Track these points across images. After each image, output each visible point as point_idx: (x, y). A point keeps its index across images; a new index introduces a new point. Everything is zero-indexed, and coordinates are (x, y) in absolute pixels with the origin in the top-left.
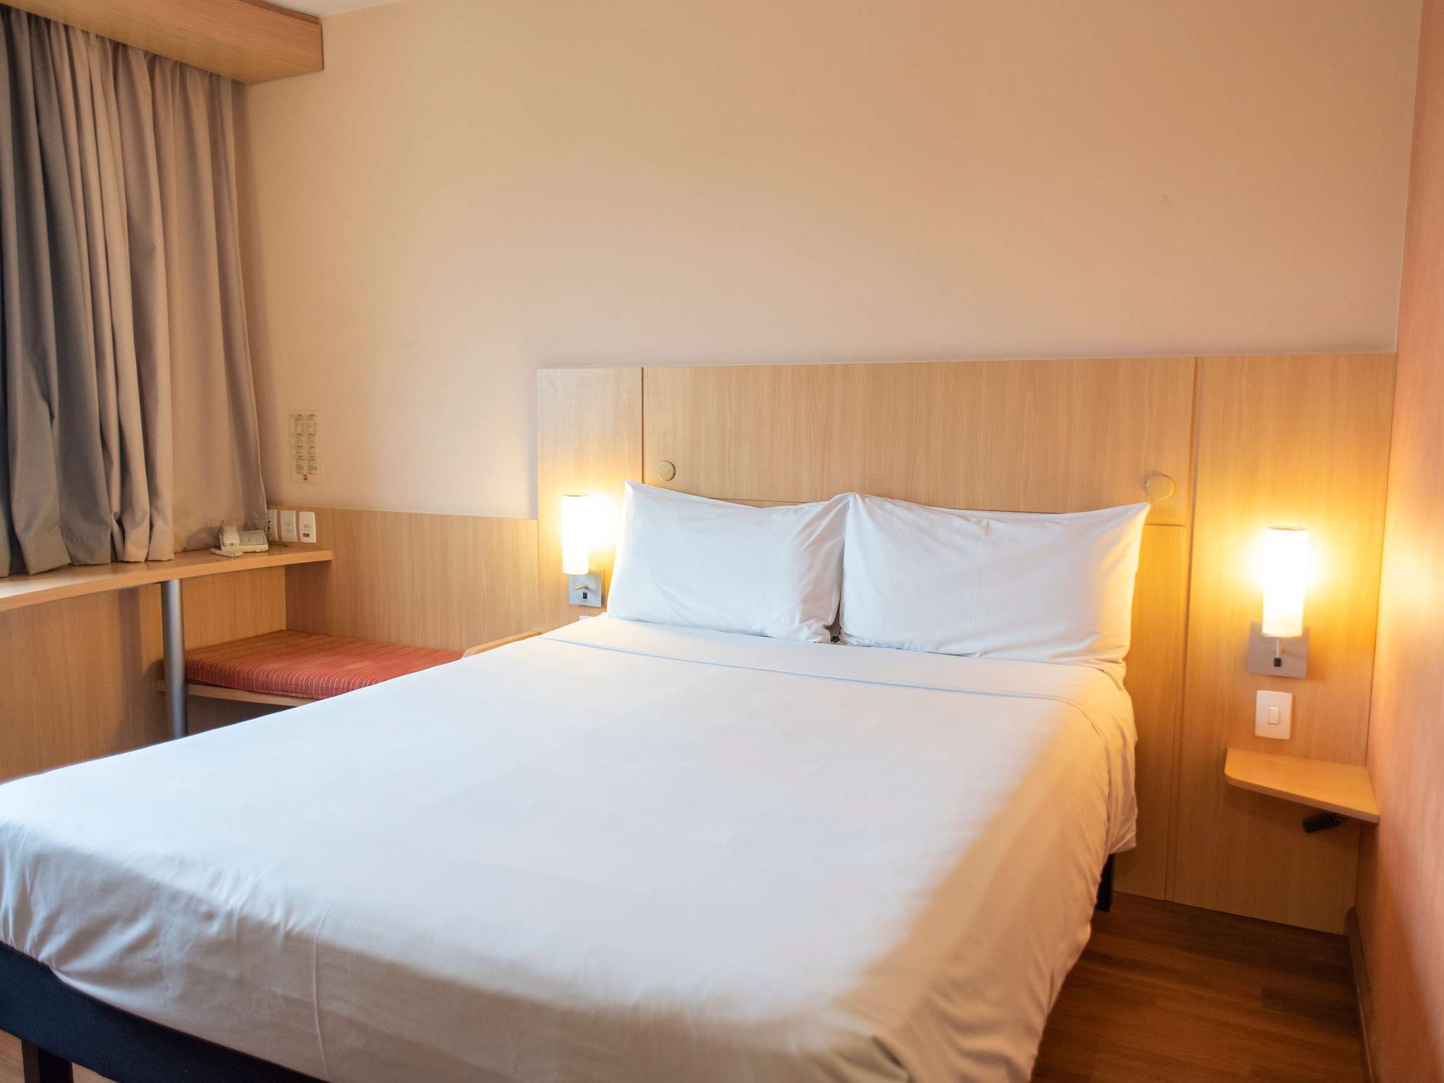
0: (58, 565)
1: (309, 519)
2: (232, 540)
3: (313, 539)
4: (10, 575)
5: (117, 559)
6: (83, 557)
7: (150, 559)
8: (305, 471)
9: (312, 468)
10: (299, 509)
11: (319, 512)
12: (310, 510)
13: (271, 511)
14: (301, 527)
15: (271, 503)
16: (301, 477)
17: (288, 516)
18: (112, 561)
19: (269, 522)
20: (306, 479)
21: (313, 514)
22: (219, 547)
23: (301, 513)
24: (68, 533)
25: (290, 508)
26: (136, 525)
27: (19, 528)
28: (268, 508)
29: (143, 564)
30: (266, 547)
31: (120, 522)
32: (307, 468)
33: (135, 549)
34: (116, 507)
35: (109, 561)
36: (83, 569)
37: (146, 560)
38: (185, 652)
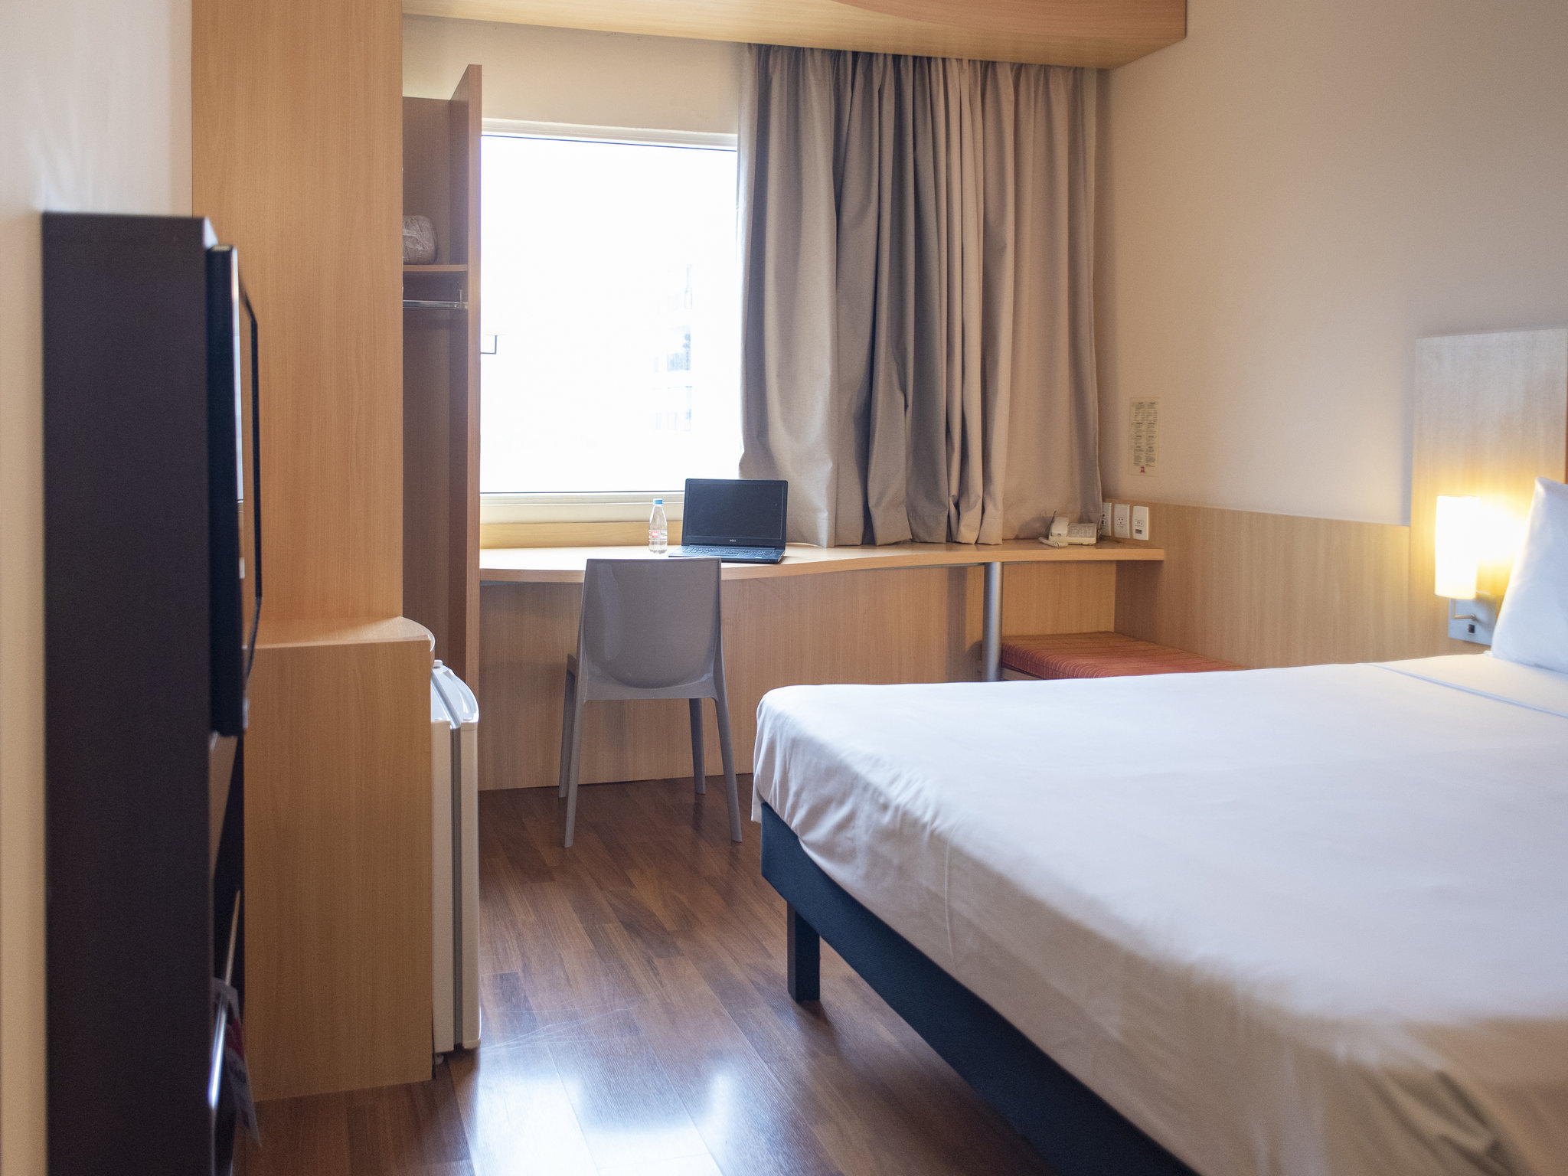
0: (902, 539)
1: (1143, 514)
2: (1060, 530)
3: (1145, 536)
4: (862, 544)
5: (952, 540)
6: (922, 534)
7: (979, 542)
8: (1143, 463)
9: (1150, 460)
10: (1134, 503)
11: (1154, 508)
12: (1144, 504)
13: (1105, 504)
14: (1135, 523)
15: (1107, 496)
16: (1139, 469)
17: (1122, 510)
18: (947, 541)
19: (1104, 515)
20: (1143, 471)
21: (1147, 508)
22: (1047, 538)
23: (1135, 507)
24: (912, 512)
25: (1125, 502)
26: (969, 508)
27: (872, 503)
28: (1104, 501)
29: (974, 546)
30: (1093, 540)
31: (957, 506)
32: (1144, 460)
33: (967, 532)
34: (954, 491)
35: (944, 541)
36: (923, 545)
37: (976, 543)
38: (1002, 637)
